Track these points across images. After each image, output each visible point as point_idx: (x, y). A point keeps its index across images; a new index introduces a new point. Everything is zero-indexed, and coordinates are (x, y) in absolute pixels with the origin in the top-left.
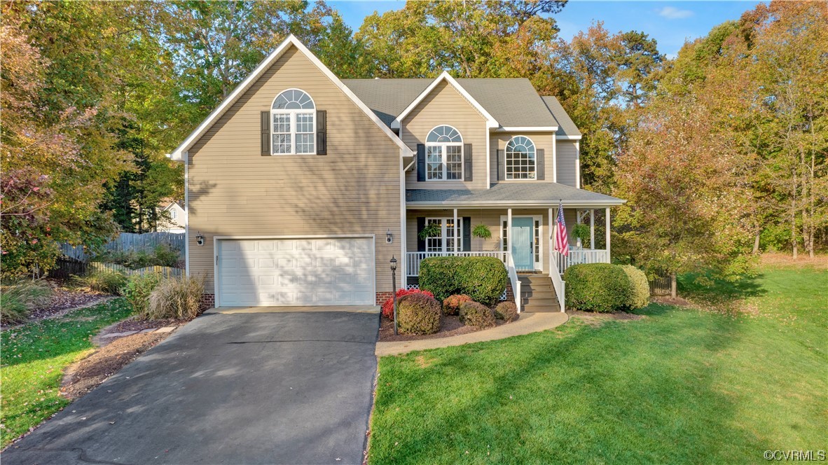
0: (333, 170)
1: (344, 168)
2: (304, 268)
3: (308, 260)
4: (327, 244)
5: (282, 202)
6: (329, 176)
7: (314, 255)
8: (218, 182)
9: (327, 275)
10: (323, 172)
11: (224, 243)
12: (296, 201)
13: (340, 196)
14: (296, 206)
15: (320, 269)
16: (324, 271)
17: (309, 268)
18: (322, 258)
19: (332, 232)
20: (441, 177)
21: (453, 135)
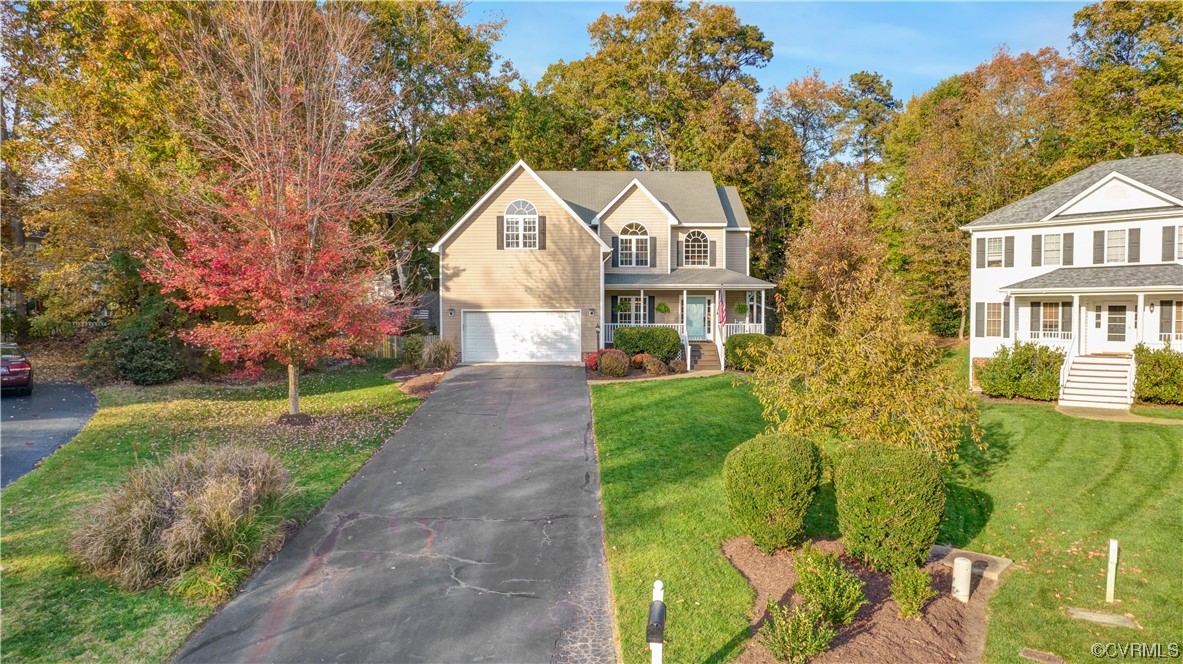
0: (552, 260)
5: (518, 284)
8: (466, 268)
9: (549, 337)
10: (546, 262)
11: (468, 315)
12: (526, 283)
20: (631, 264)
21: (642, 228)
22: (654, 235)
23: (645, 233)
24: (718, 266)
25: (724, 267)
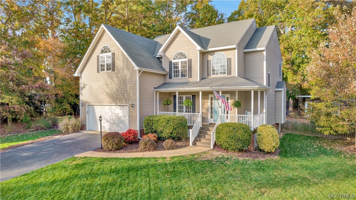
0: (117, 77)
1: (120, 76)
2: (110, 117)
3: (111, 114)
4: (116, 108)
5: (103, 90)
6: (115, 79)
7: (113, 112)
8: (87, 83)
9: (116, 120)
10: (114, 78)
11: (90, 106)
12: (107, 90)
13: (119, 88)
14: (106, 92)
15: (114, 118)
16: (115, 119)
17: (111, 117)
18: (115, 113)
19: (116, 103)
20: (179, 77)
21: (184, 55)
22: (190, 58)
23: (186, 57)
24: (233, 75)
25: (237, 75)
